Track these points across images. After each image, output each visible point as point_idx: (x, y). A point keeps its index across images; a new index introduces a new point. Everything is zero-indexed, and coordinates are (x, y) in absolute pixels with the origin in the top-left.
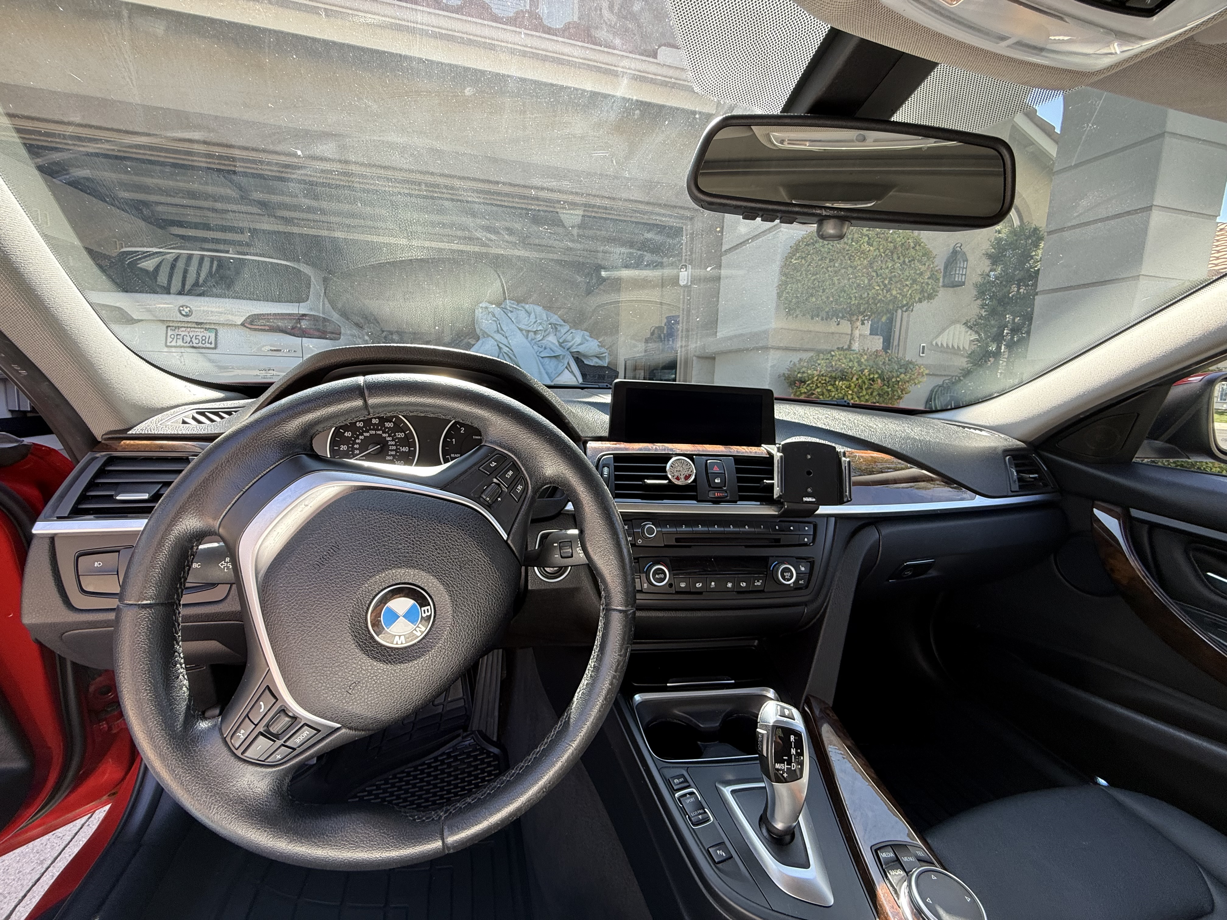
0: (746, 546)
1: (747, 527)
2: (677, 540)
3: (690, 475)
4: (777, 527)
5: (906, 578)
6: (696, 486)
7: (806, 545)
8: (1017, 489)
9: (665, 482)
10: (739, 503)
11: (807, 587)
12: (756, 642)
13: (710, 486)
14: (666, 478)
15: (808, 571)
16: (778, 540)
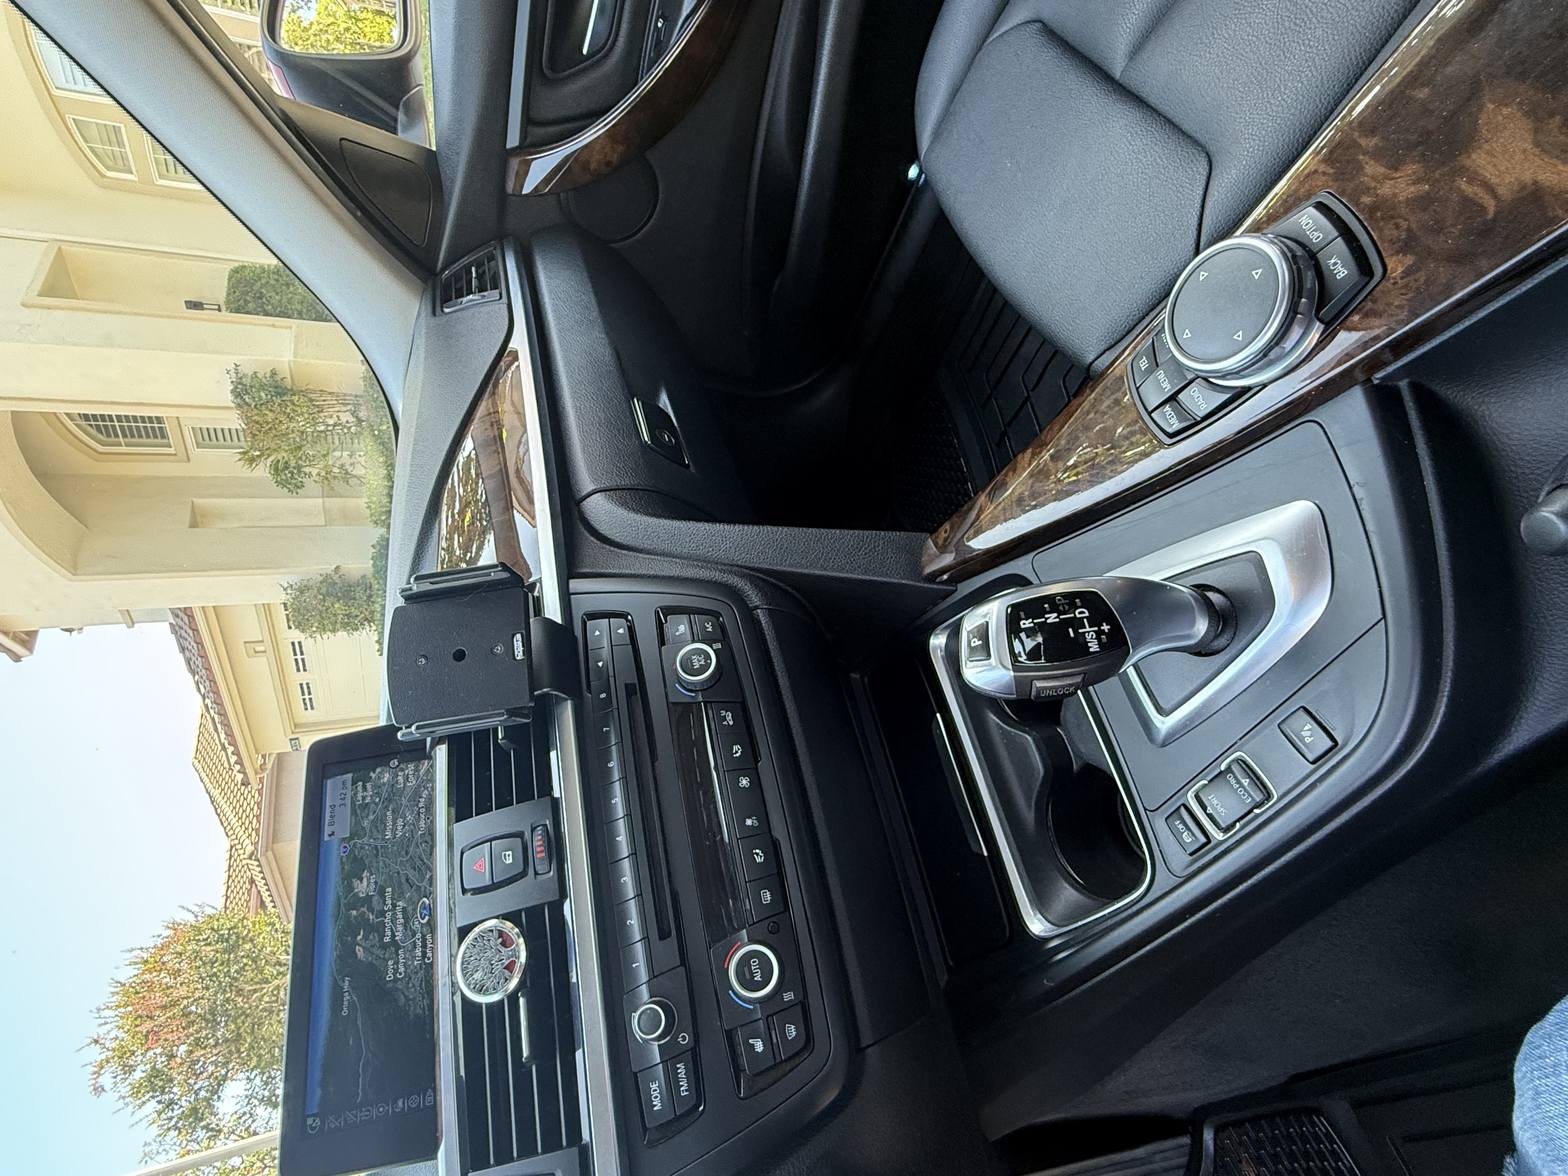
0: (654, 757)
1: (610, 765)
2: (663, 935)
3: (501, 934)
4: (603, 696)
5: (676, 438)
6: (528, 910)
7: (631, 630)
8: (497, 291)
9: (522, 1001)
10: (556, 794)
11: (716, 615)
12: (853, 675)
13: (523, 874)
14: (513, 998)
15: (685, 618)
16: (630, 690)
